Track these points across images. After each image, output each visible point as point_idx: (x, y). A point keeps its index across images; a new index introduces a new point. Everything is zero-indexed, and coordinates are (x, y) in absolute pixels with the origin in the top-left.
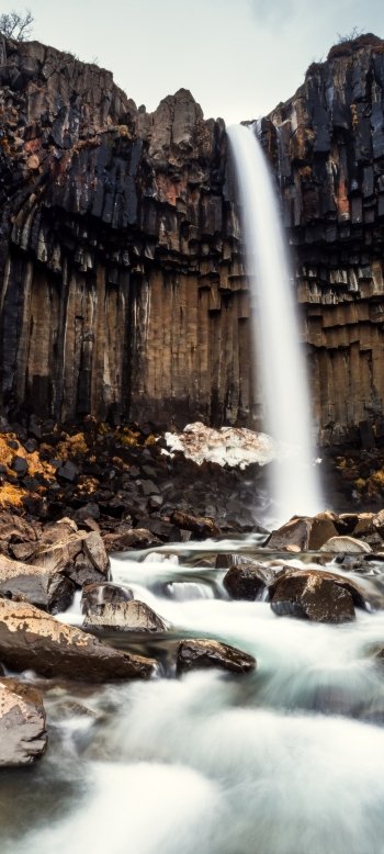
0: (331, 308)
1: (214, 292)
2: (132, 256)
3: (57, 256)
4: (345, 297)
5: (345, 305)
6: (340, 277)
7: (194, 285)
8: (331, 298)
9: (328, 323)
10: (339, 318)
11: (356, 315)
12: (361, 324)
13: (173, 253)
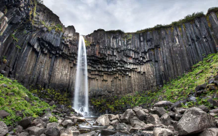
0: (93, 71)
1: (72, 63)
2: (57, 52)
3: (39, 48)
4: (95, 69)
5: (95, 71)
6: (95, 66)
7: (68, 61)
8: (93, 69)
9: (92, 73)
10: (94, 73)
11: (96, 73)
12: (97, 74)
13: (66, 54)
